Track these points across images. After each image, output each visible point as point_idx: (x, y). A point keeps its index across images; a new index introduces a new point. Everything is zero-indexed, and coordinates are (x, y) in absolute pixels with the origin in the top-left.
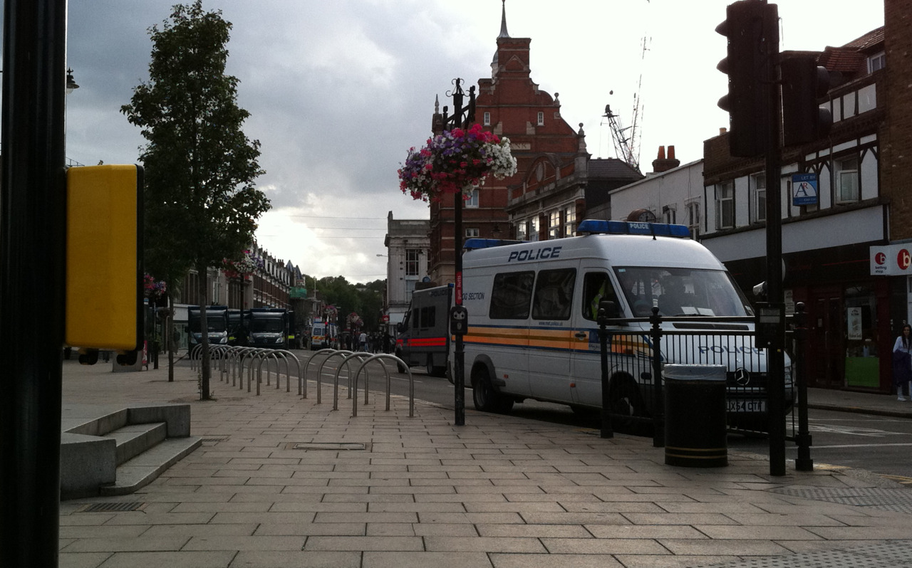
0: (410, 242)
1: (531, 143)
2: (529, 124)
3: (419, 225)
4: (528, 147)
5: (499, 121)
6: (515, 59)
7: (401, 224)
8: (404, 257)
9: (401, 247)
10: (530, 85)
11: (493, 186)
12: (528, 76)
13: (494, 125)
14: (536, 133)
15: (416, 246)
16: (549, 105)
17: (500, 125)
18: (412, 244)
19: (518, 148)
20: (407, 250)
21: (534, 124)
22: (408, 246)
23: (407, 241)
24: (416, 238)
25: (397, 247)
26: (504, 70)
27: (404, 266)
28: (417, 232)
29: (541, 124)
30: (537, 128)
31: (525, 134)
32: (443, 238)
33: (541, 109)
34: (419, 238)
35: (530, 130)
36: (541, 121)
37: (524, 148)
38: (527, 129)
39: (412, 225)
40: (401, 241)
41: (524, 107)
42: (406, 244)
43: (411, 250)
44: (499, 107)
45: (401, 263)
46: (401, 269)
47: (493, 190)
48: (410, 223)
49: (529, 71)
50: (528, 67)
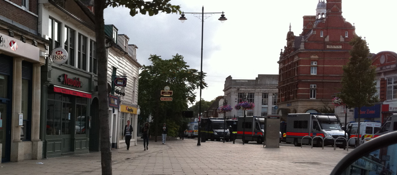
0: (240, 89)
1: (342, 45)
2: (341, 36)
3: (245, 82)
4: (341, 47)
5: (327, 35)
6: (335, 7)
7: (237, 81)
8: (237, 97)
9: (236, 92)
10: (342, 19)
11: (324, 65)
12: (341, 15)
13: (325, 37)
14: (345, 40)
15: (243, 91)
16: (350, 28)
17: (328, 37)
18: (241, 91)
19: (336, 48)
20: (239, 93)
21: (344, 37)
22: (239, 91)
23: (239, 89)
24: (243, 88)
25: (235, 92)
26: (330, 11)
27: (237, 100)
28: (244, 85)
29: (347, 37)
30: (345, 39)
31: (339, 41)
32: (300, 88)
33: (347, 30)
34: (245, 88)
35: (342, 39)
36: (346, 35)
37: (339, 48)
38: (341, 39)
39: (241, 82)
40: (236, 89)
41: (339, 29)
42: (238, 91)
43: (240, 93)
44: (327, 29)
45: (236, 99)
46: (236, 102)
47: (324, 67)
48: (241, 81)
49: (342, 12)
50: (341, 11)
